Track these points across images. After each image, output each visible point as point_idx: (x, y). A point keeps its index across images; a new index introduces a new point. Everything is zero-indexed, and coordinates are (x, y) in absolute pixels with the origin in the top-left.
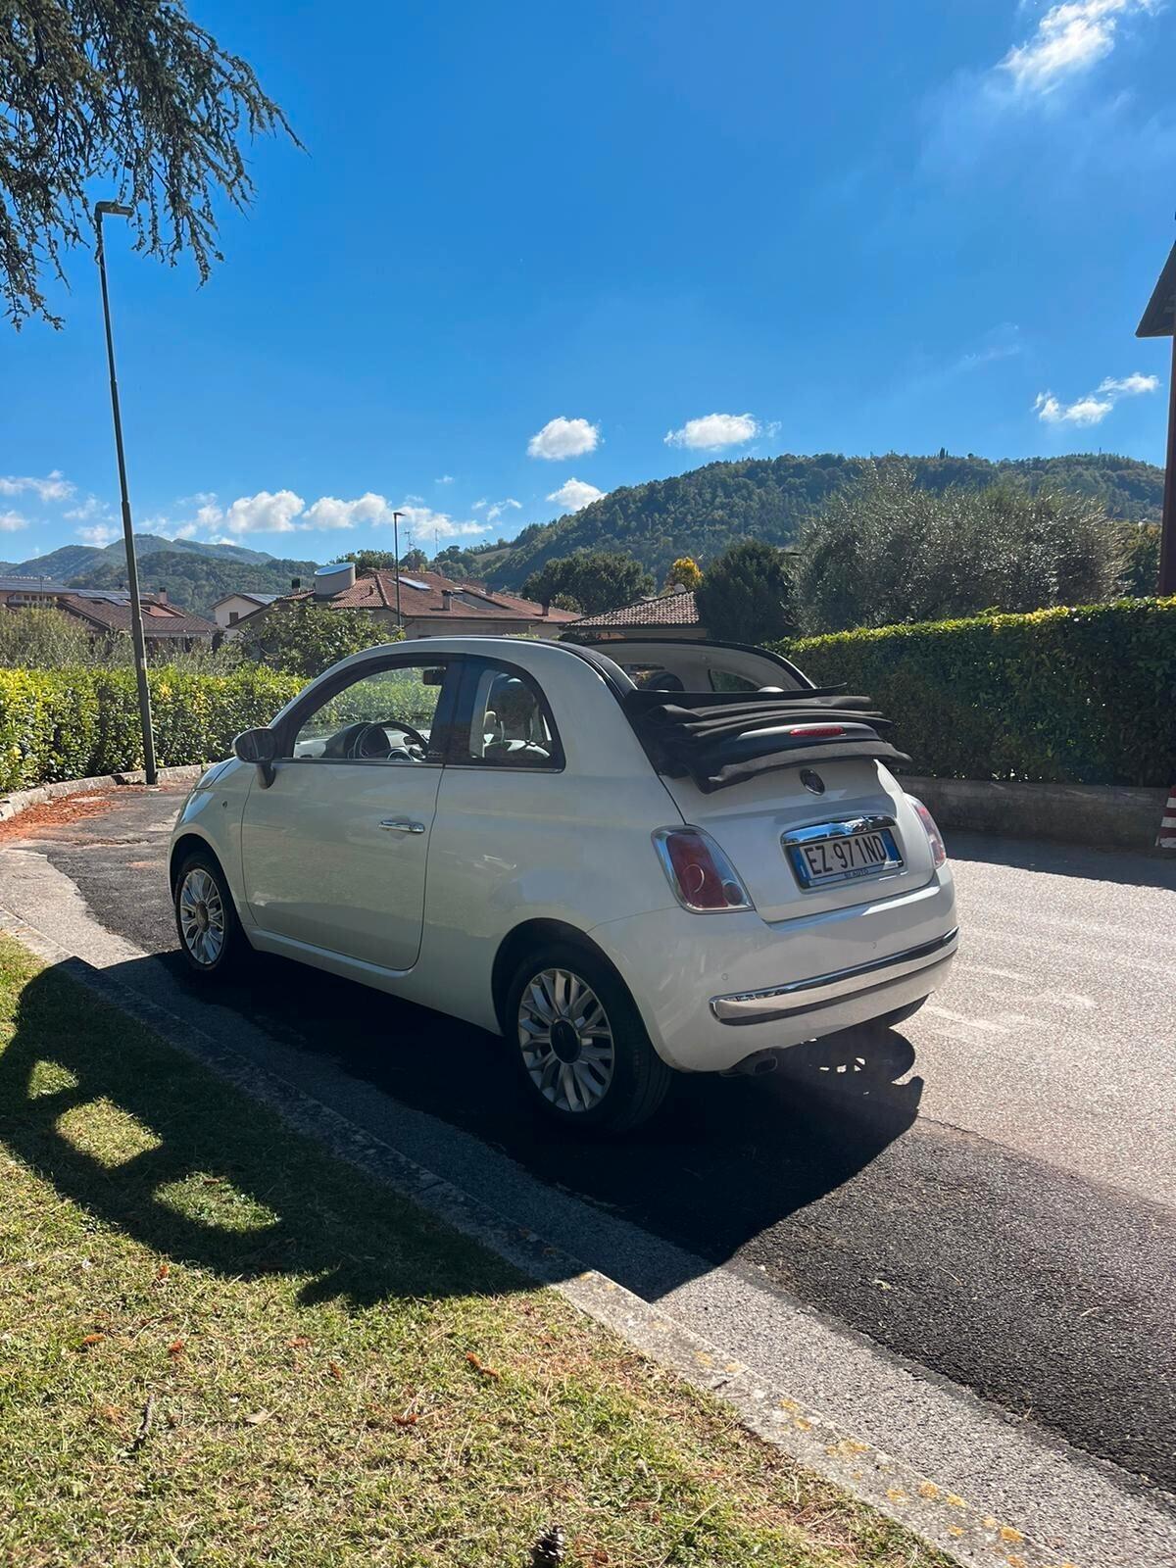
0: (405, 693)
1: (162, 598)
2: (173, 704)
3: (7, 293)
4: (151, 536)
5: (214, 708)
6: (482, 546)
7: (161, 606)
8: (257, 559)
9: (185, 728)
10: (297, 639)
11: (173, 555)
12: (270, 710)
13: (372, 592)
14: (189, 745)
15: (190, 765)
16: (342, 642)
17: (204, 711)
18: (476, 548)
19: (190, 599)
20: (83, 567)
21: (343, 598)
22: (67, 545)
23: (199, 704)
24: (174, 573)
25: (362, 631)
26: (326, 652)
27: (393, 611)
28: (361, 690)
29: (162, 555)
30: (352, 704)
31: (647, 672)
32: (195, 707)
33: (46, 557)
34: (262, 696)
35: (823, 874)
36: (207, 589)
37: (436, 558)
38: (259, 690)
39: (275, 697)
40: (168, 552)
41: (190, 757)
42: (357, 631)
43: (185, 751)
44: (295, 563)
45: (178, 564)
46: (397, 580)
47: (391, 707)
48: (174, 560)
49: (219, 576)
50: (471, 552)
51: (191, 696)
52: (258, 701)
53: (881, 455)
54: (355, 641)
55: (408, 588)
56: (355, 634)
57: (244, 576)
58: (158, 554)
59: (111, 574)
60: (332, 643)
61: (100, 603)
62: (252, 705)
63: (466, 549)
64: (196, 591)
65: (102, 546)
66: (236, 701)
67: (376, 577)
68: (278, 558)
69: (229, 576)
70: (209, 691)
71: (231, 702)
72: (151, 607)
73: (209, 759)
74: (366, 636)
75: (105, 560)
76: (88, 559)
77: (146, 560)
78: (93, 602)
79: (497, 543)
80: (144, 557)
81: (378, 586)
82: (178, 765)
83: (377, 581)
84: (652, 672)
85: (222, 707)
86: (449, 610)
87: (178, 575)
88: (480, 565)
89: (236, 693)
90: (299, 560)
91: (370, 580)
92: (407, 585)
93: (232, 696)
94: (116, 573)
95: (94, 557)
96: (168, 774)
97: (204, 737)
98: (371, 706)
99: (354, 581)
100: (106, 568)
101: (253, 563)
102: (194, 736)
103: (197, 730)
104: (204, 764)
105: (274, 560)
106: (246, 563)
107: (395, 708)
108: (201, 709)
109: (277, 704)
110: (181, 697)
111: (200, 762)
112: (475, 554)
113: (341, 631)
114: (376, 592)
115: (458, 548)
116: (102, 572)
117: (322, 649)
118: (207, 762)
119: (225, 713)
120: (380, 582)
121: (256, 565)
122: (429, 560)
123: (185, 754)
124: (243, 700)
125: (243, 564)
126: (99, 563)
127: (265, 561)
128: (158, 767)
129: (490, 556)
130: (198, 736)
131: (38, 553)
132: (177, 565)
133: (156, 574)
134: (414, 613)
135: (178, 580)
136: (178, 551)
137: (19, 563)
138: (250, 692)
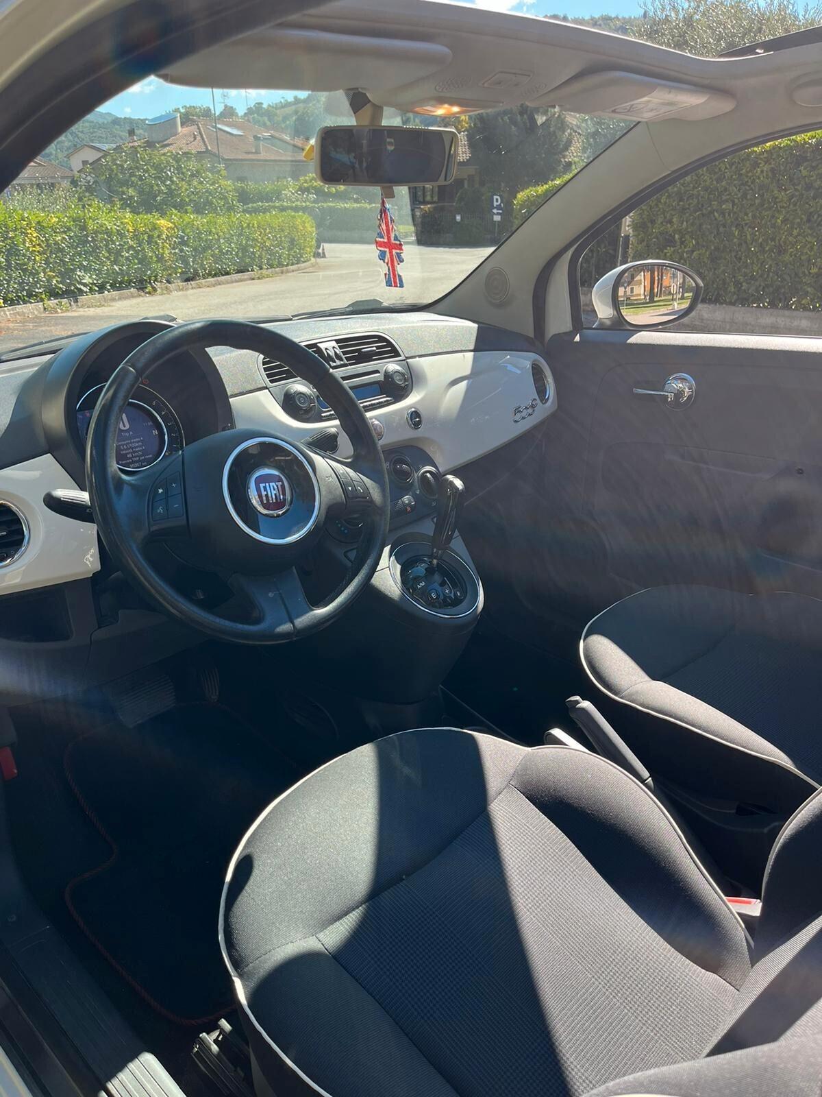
0: (230, 226)
5: (48, 245)
6: (281, 102)
8: (105, 118)
9: (20, 266)
10: (133, 179)
12: (107, 246)
13: (195, 139)
14: (27, 284)
15: (31, 303)
16: (172, 182)
17: (38, 248)
18: (276, 104)
19: (54, 152)
21: (171, 144)
23: (31, 241)
25: (189, 170)
26: (159, 191)
27: (214, 155)
28: (188, 223)
30: (182, 238)
31: (429, 206)
32: (27, 245)
34: (96, 232)
36: (66, 144)
37: (245, 114)
38: (91, 226)
39: (109, 233)
41: (30, 295)
42: (184, 170)
43: (24, 290)
44: (134, 120)
46: (215, 127)
47: (219, 240)
49: (75, 133)
50: (273, 107)
51: (22, 233)
52: (92, 237)
53: (597, 16)
54: (183, 180)
55: (225, 134)
56: (183, 173)
57: (95, 132)
60: (163, 182)
62: (87, 241)
63: (269, 105)
64: (58, 146)
66: (70, 238)
67: (198, 125)
68: (119, 116)
69: (82, 132)
70: (40, 227)
71: (64, 238)
73: (51, 296)
74: (193, 175)
79: (293, 100)
81: (200, 133)
82: (19, 304)
83: (199, 128)
84: (433, 205)
85: (56, 243)
86: (260, 153)
88: (280, 118)
89: (69, 229)
90: (137, 118)
91: (193, 127)
92: (224, 131)
93: (65, 232)
96: (8, 313)
97: (42, 275)
98: (200, 239)
99: (180, 129)
101: (101, 121)
102: (31, 273)
103: (33, 268)
104: (46, 301)
105: (117, 118)
106: (95, 121)
107: (222, 241)
108: (34, 246)
109: (112, 240)
111: (42, 300)
112: (276, 109)
113: (170, 171)
114: (199, 138)
115: (262, 104)
117: (156, 188)
118: (49, 299)
119: (62, 250)
120: (202, 129)
121: (103, 123)
122: (240, 115)
123: (25, 293)
124: (77, 236)
125: (92, 122)
127: (110, 119)
129: (289, 110)
130: (34, 274)
134: (232, 157)
138: (83, 228)
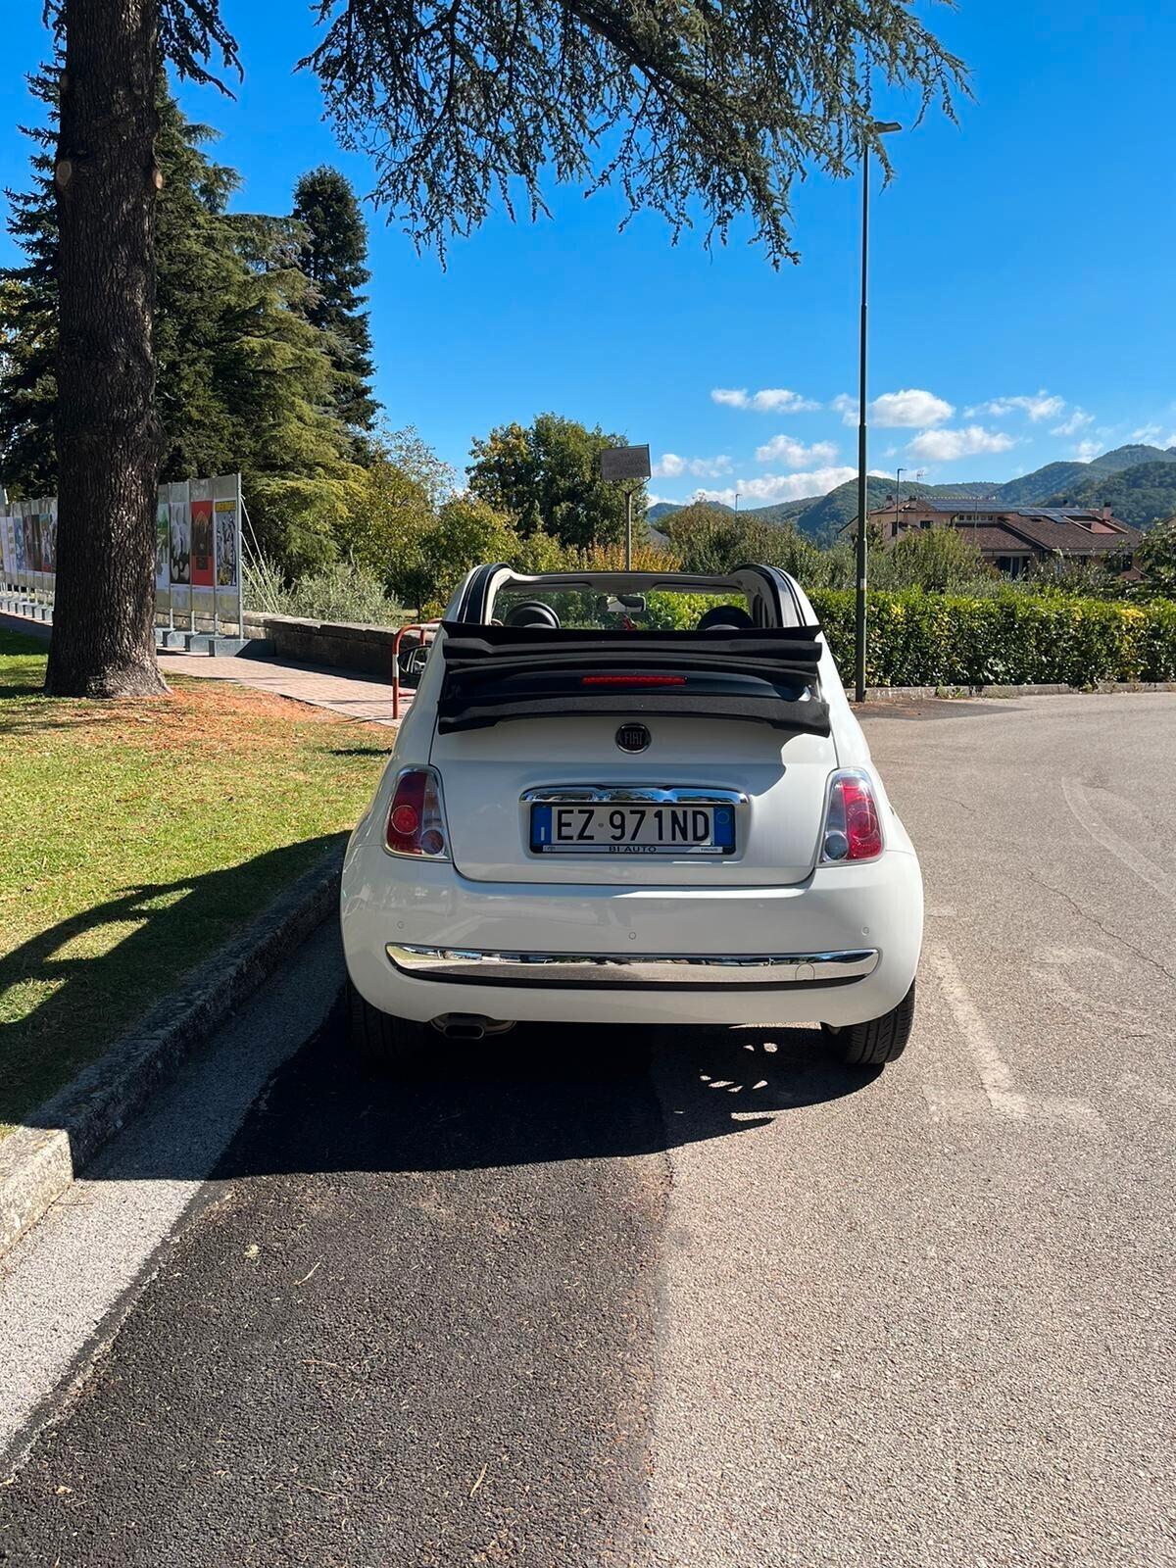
1: (1106, 514)
2: (906, 624)
3: (768, 236)
4: (1142, 446)
5: (960, 630)
7: (1103, 522)
9: (920, 649)
11: (1162, 465)
12: (1038, 634)
14: (924, 667)
15: (923, 686)
17: (946, 633)
20: (1065, 484)
22: (1053, 462)
24: (1161, 484)
29: (1150, 465)
30: (1155, 630)
32: (934, 629)
33: (1030, 476)
34: (1026, 620)
35: (575, 841)
38: (1023, 613)
39: (1044, 621)
40: (1157, 463)
41: (924, 678)
43: (918, 672)
45: (1167, 474)
48: (1162, 471)
51: (931, 617)
52: (1020, 625)
58: (1146, 466)
59: (1091, 488)
61: (1040, 521)
62: (1013, 629)
65: (1086, 460)
66: (990, 624)
70: (955, 613)
71: (983, 625)
72: (1093, 523)
73: (950, 681)
75: (1088, 475)
76: (1071, 475)
77: (1131, 472)
78: (1033, 520)
80: (1129, 470)
82: (909, 685)
85: (971, 629)
87: (1165, 487)
89: (992, 615)
93: (985, 619)
94: (1096, 487)
95: (1077, 473)
96: (890, 693)
97: (945, 659)
100: (1087, 484)
102: (932, 657)
103: (935, 652)
108: (942, 631)
110: (917, 618)
111: (937, 684)
116: (1082, 487)
118: (946, 685)
119: (974, 635)
123: (918, 676)
124: (1000, 623)
126: (1080, 479)
128: (868, 685)
130: (935, 658)
131: (1020, 473)
132: (1165, 476)
133: (1139, 486)
135: (1163, 492)
136: (1167, 461)
137: (1004, 483)
138: (1012, 615)
